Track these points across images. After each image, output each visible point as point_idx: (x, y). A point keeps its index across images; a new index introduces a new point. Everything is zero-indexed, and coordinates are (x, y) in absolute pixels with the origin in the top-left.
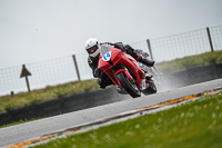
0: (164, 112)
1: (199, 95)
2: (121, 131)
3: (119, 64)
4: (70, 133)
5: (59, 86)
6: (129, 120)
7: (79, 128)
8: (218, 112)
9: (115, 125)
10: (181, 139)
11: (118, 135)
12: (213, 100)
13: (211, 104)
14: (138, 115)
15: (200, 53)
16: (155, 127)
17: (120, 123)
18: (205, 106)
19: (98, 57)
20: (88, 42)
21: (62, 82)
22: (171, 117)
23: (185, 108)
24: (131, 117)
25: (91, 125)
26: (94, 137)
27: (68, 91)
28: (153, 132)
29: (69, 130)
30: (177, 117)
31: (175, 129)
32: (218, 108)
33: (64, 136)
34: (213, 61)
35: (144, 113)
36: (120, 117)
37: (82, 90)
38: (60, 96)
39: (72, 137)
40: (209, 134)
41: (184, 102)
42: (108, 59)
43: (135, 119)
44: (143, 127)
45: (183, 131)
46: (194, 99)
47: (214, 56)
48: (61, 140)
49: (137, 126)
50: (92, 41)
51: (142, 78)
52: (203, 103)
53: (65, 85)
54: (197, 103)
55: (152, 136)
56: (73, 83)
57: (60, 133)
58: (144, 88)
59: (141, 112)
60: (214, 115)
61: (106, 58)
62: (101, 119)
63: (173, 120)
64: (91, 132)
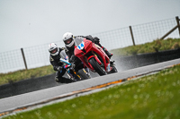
0: (95, 94)
1: (124, 80)
2: (61, 110)
3: (90, 52)
4: (19, 111)
5: (10, 74)
6: (67, 101)
7: (26, 107)
8: (139, 94)
9: (56, 104)
10: (109, 116)
11: (58, 113)
12: (135, 84)
13: (133, 88)
14: (74, 96)
15: (124, 46)
16: (88, 107)
17: (60, 103)
18: (129, 89)
19: (74, 46)
20: (65, 35)
21: (13, 70)
22: (101, 98)
23: (113, 91)
24: (69, 98)
25: (36, 104)
26: (38, 114)
27: (18, 77)
28: (86, 110)
29: (18, 109)
30: (106, 98)
31: (104, 108)
32: (139, 90)
33: (14, 113)
34: (135, 53)
35: (79, 95)
36: (59, 98)
37: (29, 77)
38: (11, 82)
39: (21, 114)
40: (131, 112)
41: (112, 86)
42: (82, 48)
43: (72, 100)
44: (78, 106)
45: (110, 109)
46: (120, 84)
47: (136, 49)
48: (12, 117)
49: (74, 106)
50: (68, 35)
51: (107, 62)
52: (127, 86)
53: (15, 73)
54: (122, 87)
55: (86, 113)
56: (21, 71)
57: (11, 112)
58: (109, 70)
59: (76, 94)
60: (136, 97)
61: (80, 47)
62: (44, 100)
63: (102, 101)
64: (37, 110)
